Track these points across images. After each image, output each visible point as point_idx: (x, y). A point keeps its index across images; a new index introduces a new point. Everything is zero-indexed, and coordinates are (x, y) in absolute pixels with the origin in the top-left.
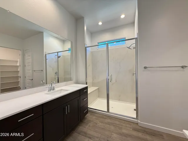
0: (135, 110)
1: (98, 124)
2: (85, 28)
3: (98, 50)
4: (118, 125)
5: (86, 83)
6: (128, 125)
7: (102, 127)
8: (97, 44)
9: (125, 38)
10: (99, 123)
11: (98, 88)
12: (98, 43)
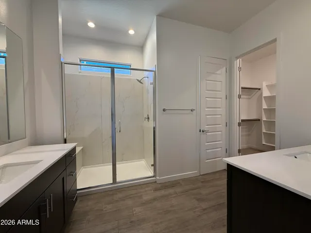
0: (152, 165)
1: (104, 210)
2: (60, 20)
3: (81, 74)
4: (135, 195)
5: (63, 141)
6: (147, 189)
7: (115, 209)
8: (79, 63)
9: (131, 66)
10: (105, 208)
11: (82, 148)
12: (80, 60)
